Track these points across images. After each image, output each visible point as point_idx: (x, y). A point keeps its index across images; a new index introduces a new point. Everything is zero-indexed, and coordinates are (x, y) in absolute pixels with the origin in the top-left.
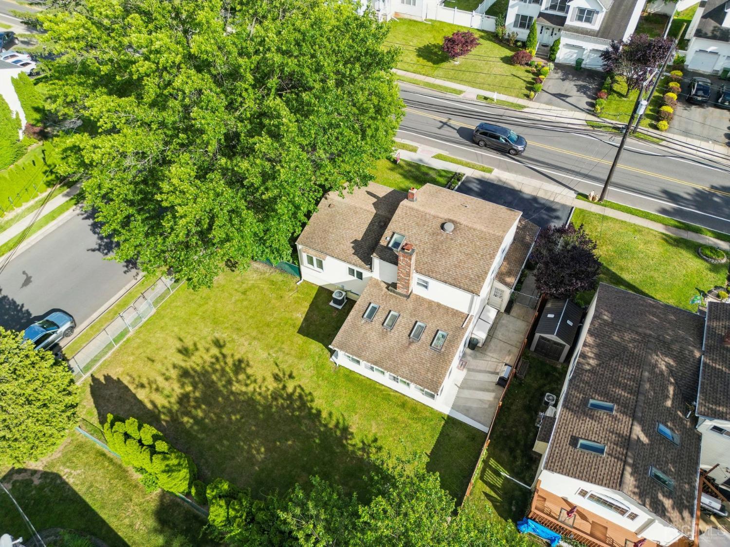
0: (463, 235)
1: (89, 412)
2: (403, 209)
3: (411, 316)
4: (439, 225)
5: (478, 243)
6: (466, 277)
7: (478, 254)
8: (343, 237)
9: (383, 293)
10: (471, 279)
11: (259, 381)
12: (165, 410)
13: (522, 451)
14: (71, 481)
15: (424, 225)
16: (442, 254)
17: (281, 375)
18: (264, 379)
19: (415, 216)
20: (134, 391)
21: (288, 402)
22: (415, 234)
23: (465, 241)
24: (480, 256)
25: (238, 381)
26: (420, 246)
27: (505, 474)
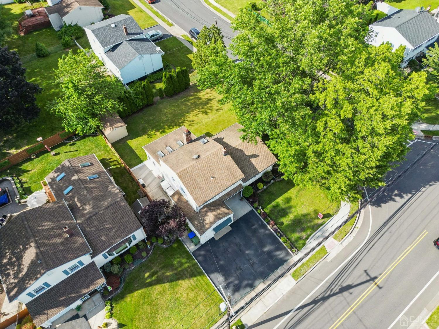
26: (196, 148)
27: (112, 167)
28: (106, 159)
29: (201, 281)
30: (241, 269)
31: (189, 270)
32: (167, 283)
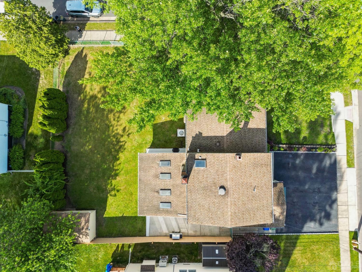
0: (221, 202)
1: (68, 63)
2: (224, 157)
3: (172, 185)
4: (222, 185)
5: (219, 213)
6: (195, 213)
7: (211, 215)
8: (200, 125)
9: (179, 164)
10: (195, 216)
11: (119, 123)
12: (85, 94)
13: (144, 254)
14: (41, 82)
15: (218, 175)
16: (204, 193)
17: (127, 130)
18: (121, 125)
19: (222, 167)
20: (86, 73)
21: (116, 143)
22: (210, 172)
23: (217, 205)
24: (211, 216)
25: (114, 115)
26: (203, 178)
27: (131, 250)
28: (115, 251)
29: (303, 240)
30: (317, 203)
31: (288, 244)
32: (285, 269)
